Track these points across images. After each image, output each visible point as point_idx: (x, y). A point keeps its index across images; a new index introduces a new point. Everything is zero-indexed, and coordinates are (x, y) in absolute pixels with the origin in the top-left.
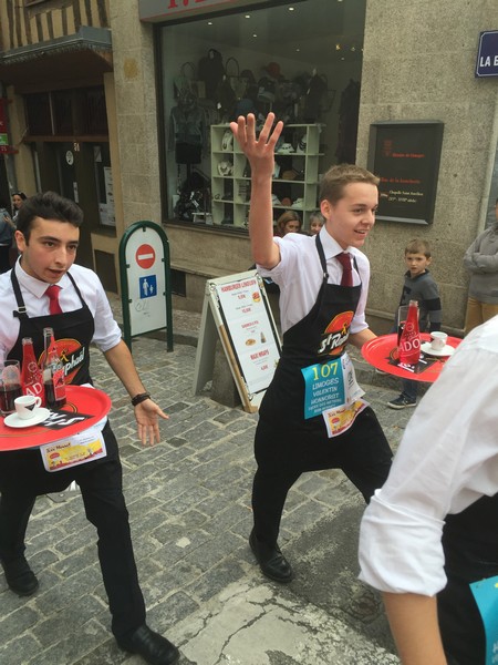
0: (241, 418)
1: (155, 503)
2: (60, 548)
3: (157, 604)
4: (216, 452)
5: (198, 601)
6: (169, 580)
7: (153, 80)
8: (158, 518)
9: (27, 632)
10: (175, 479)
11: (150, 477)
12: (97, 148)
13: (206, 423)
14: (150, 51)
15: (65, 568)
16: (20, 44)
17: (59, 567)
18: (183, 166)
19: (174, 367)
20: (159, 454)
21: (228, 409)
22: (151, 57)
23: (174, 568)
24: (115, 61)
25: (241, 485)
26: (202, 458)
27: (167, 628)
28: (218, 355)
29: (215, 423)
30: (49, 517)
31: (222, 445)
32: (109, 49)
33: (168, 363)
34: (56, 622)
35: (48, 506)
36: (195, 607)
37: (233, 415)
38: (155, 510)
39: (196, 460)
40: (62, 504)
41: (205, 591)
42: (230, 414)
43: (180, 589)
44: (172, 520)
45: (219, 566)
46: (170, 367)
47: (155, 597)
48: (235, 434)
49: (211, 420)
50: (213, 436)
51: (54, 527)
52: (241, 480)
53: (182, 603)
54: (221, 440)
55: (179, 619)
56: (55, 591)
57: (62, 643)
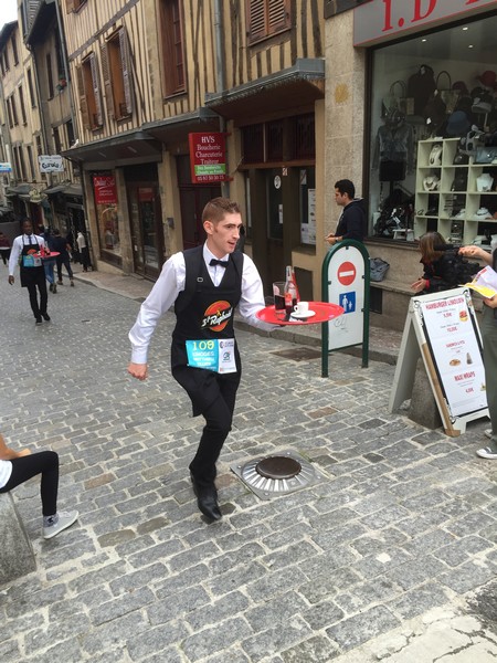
0: (441, 441)
1: (353, 514)
2: (266, 542)
3: (358, 612)
4: (415, 473)
5: (401, 618)
6: (369, 592)
7: (363, 102)
8: (357, 530)
9: (240, 614)
10: (373, 494)
11: (348, 489)
12: (303, 172)
13: (404, 442)
14: (361, 75)
15: (272, 562)
16: (241, 82)
17: (267, 559)
18: (387, 185)
19: (369, 383)
20: (356, 467)
21: (427, 431)
22: (362, 81)
23: (375, 582)
24: (327, 88)
25: (444, 510)
26: (400, 477)
27: (369, 639)
28: (419, 374)
29: (413, 443)
30: (256, 512)
31: (421, 466)
32: (322, 77)
33: (362, 379)
34: (265, 611)
35: (255, 502)
36: (396, 623)
37: (433, 437)
38: (353, 521)
39: (394, 478)
40: (267, 503)
41: (407, 609)
42: (430, 435)
43: (381, 603)
44: (371, 534)
45: (422, 588)
46: (365, 382)
47: (356, 605)
48: (435, 457)
49: (409, 440)
50: (411, 455)
51: (261, 522)
52: (443, 504)
53: (383, 617)
54: (421, 462)
55: (381, 632)
56: (263, 581)
57: (270, 631)
